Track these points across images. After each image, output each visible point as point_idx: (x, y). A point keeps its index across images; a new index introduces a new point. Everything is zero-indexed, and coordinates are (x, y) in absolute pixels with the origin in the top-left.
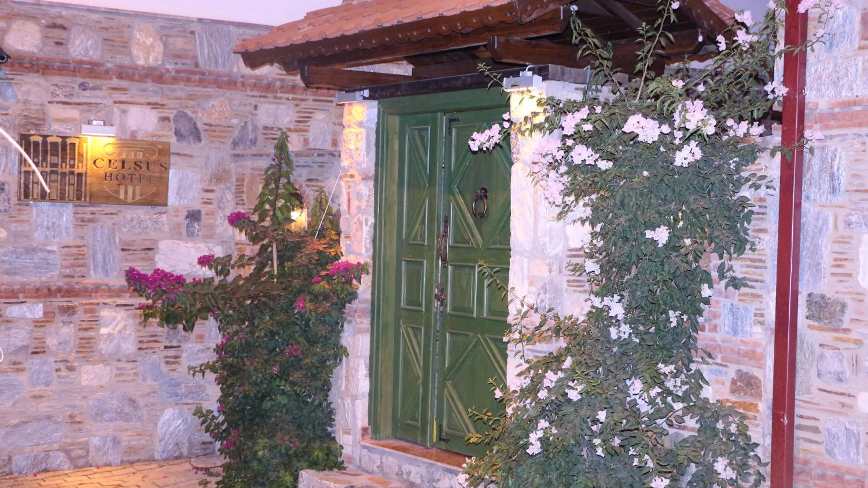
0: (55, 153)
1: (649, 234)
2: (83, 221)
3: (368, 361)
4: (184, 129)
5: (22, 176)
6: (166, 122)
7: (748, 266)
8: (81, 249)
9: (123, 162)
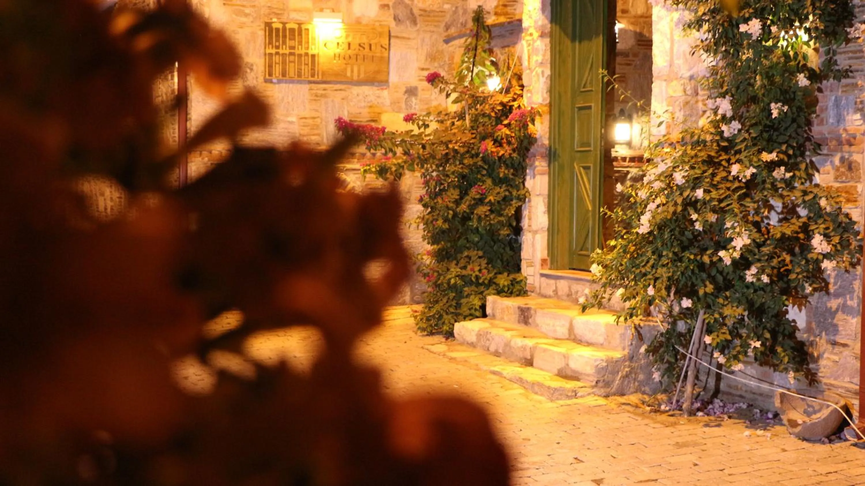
0: (292, 39)
1: (743, 28)
2: (316, 96)
3: (546, 200)
4: (402, 13)
5: (267, 57)
6: (386, 8)
7: (850, 58)
8: (316, 120)
9: (349, 44)
